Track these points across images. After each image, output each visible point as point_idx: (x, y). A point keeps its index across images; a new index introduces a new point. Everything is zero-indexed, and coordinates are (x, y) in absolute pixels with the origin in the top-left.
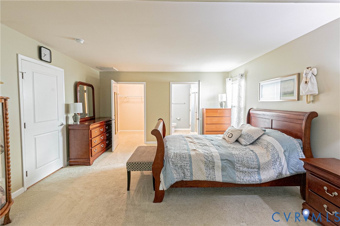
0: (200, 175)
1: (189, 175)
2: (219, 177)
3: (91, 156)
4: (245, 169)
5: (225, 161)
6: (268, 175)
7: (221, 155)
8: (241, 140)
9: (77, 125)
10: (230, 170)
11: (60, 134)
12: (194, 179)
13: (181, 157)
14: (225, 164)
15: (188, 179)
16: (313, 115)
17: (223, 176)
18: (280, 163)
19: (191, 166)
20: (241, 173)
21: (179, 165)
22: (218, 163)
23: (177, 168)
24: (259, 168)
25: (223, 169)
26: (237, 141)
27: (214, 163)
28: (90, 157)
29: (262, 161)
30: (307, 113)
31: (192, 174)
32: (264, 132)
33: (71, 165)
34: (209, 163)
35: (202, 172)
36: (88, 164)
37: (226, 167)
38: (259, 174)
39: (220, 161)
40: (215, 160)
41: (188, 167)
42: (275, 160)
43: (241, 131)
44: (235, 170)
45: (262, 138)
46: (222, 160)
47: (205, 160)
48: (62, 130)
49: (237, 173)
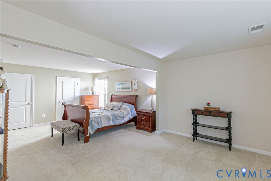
0: (105, 124)
1: (101, 125)
2: (112, 124)
4: (120, 118)
5: (113, 116)
6: (126, 119)
7: (111, 114)
8: (114, 109)
10: (115, 120)
12: (103, 126)
13: (96, 118)
14: (113, 118)
15: (101, 127)
16: (137, 96)
18: (130, 114)
19: (101, 121)
20: (119, 120)
21: (96, 121)
22: (111, 118)
24: (124, 117)
25: (113, 120)
26: (112, 109)
27: (109, 118)
29: (125, 114)
30: (135, 95)
31: (102, 124)
32: (122, 104)
34: (108, 118)
35: (105, 123)
38: (124, 119)
39: (111, 117)
40: (110, 117)
41: (100, 122)
42: (128, 113)
43: (114, 104)
44: (116, 119)
45: (122, 106)
46: (112, 116)
47: (106, 117)
49: (117, 121)
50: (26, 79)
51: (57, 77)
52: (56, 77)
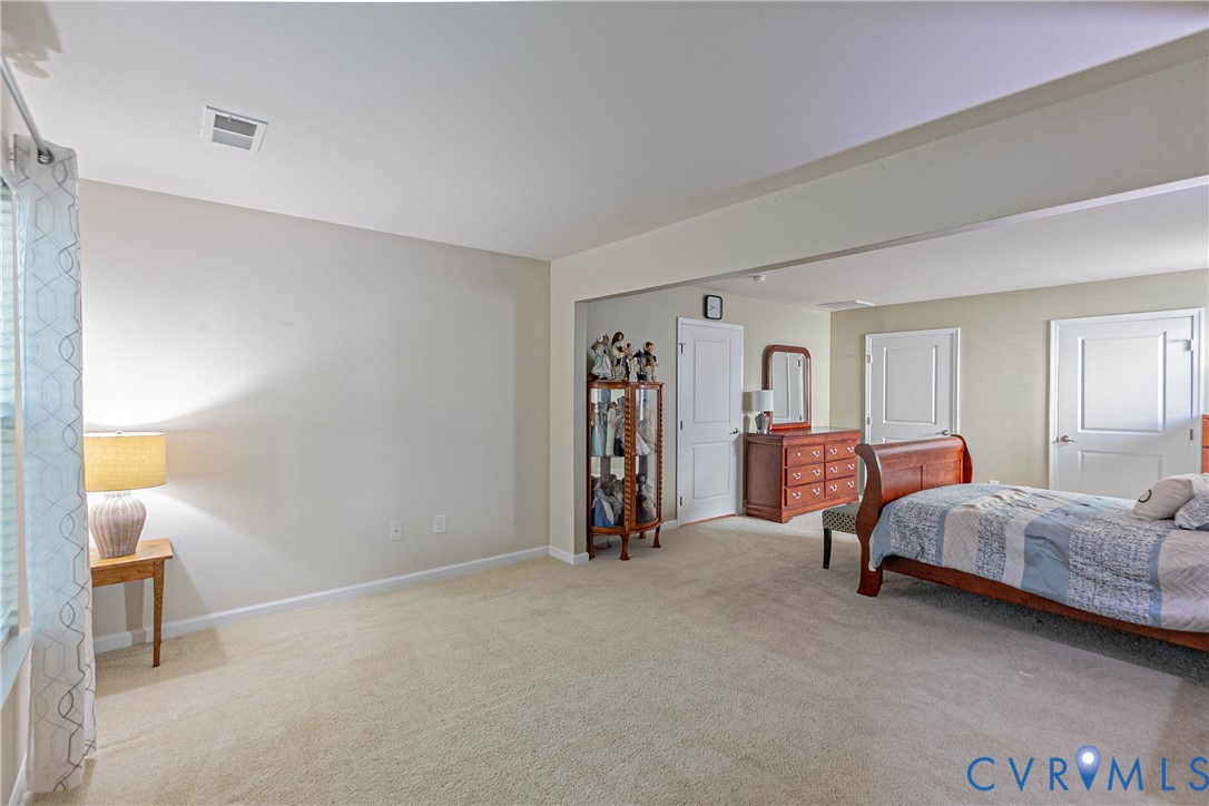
0: (960, 559)
1: (933, 551)
3: (786, 505)
4: (1106, 576)
5: (1041, 542)
8: (1182, 514)
9: (762, 434)
10: (1052, 567)
11: (732, 449)
12: (945, 564)
14: (1038, 548)
15: (929, 559)
17: (1025, 575)
19: (940, 533)
20: (1091, 583)
21: (912, 526)
22: (1017, 542)
23: (908, 533)
24: (1155, 583)
25: (1030, 559)
27: (1002, 540)
28: (783, 506)
29: (1167, 563)
31: (940, 551)
33: (749, 515)
34: (991, 537)
35: (967, 553)
36: (778, 519)
37: (1038, 555)
38: (1153, 598)
39: (1023, 538)
40: (1009, 534)
41: (932, 536)
44: (1069, 569)
46: (1029, 536)
47: (981, 528)
48: (736, 442)
49: (1074, 581)
50: (936, 347)
51: (1052, 323)
52: (1048, 323)
